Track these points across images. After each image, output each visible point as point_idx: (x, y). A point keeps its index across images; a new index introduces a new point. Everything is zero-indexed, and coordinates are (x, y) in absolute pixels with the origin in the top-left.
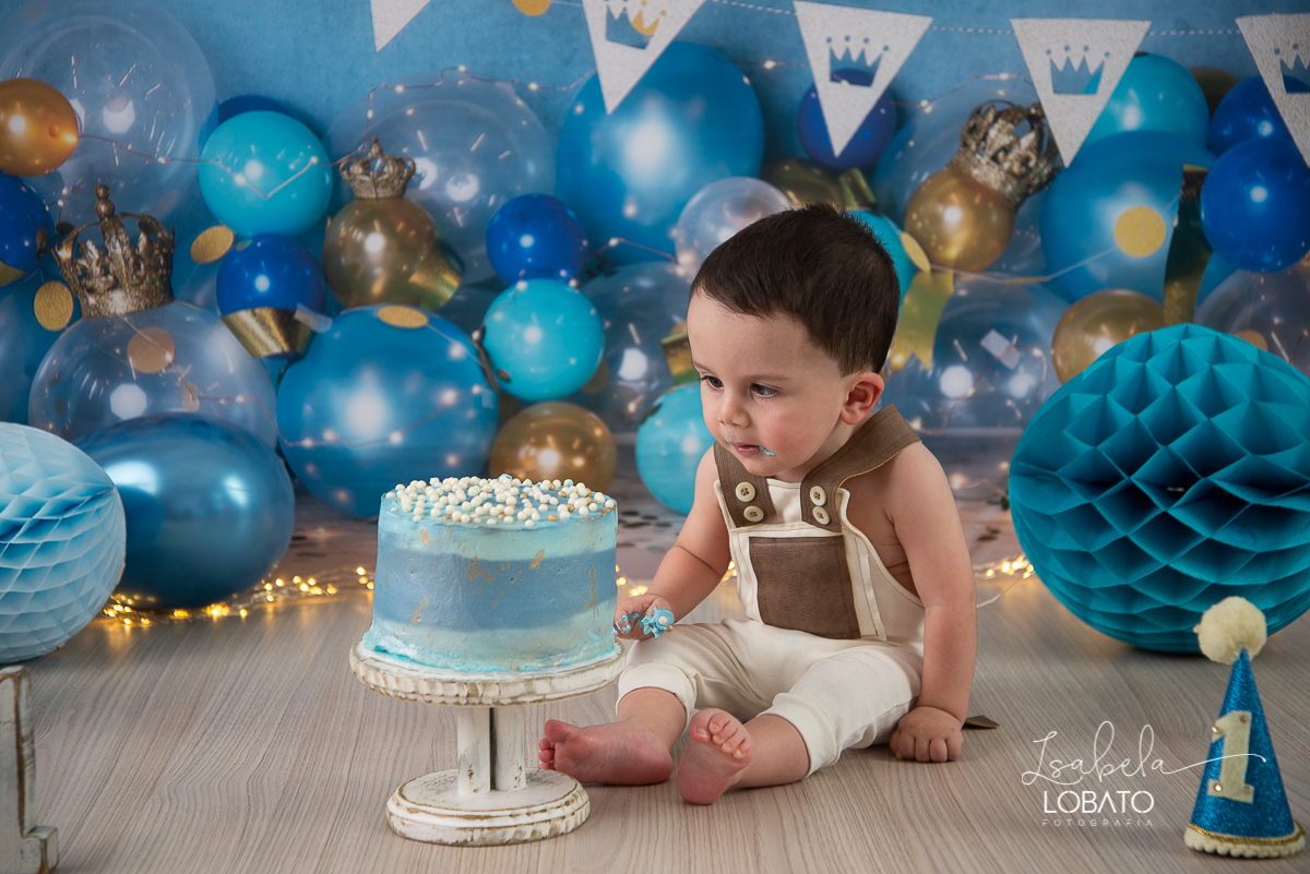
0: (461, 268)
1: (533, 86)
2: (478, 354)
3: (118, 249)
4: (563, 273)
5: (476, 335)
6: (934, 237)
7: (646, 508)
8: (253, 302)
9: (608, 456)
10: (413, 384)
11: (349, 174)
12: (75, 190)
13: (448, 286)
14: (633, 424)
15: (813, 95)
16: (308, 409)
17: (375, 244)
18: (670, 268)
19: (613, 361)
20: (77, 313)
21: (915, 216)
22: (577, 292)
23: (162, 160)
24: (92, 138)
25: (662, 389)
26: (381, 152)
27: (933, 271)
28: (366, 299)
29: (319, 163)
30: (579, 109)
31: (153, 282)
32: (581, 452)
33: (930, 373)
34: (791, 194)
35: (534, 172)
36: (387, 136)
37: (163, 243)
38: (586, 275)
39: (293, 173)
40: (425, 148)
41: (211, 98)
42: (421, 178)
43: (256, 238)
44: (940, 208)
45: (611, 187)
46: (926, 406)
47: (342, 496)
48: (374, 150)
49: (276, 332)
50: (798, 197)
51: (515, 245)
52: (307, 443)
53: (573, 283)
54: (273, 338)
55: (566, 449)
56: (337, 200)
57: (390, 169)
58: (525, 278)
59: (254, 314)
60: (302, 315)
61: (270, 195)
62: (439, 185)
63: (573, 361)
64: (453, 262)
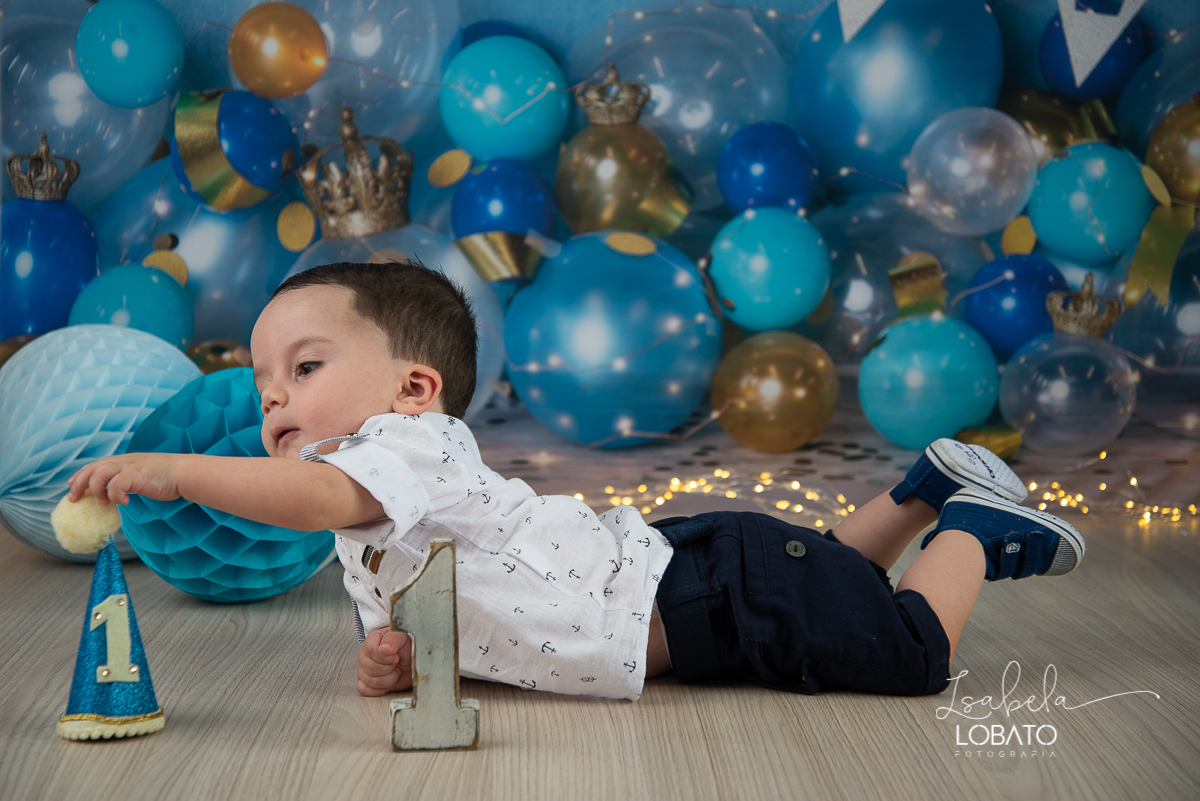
0: (690, 195)
1: (772, 14)
2: (704, 283)
3: (359, 172)
4: (792, 202)
5: (702, 263)
6: (1176, 170)
7: (866, 441)
8: (486, 227)
9: (830, 388)
10: (638, 312)
11: (586, 100)
12: (322, 113)
13: (676, 214)
14: (856, 356)
15: (1057, 24)
16: (534, 334)
17: (607, 170)
18: (899, 199)
19: (839, 291)
20: (318, 234)
21: (1157, 149)
22: (805, 221)
23: (405, 84)
24: (340, 61)
25: (888, 321)
26: (617, 79)
27: (1174, 205)
28: (595, 225)
29: (558, 90)
30: (816, 37)
31: (391, 204)
32: (803, 382)
33: (1166, 310)
34: (1028, 125)
35: (767, 99)
36: (624, 64)
37: (403, 166)
38: (814, 206)
39: (530, 98)
40: (661, 74)
41: (455, 22)
42: (655, 104)
43: (492, 162)
44: (1185, 141)
45: (844, 114)
46: (1160, 344)
47: (565, 421)
48: (611, 76)
49: (507, 256)
50: (1035, 128)
51: (745, 173)
52: (533, 367)
53: (802, 212)
54: (504, 262)
55: (788, 380)
56: (572, 125)
57: (625, 96)
58: (754, 207)
59: (487, 239)
60: (533, 240)
61: (507, 119)
62: (673, 112)
63: (798, 291)
64: (683, 190)
